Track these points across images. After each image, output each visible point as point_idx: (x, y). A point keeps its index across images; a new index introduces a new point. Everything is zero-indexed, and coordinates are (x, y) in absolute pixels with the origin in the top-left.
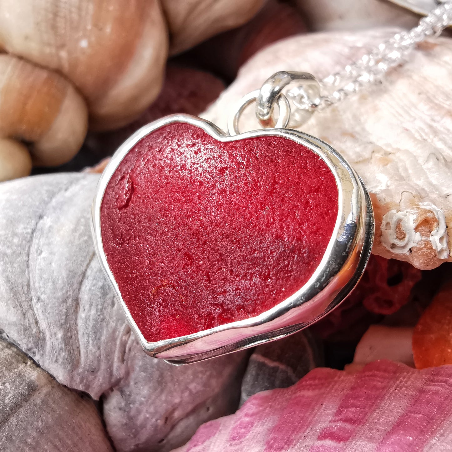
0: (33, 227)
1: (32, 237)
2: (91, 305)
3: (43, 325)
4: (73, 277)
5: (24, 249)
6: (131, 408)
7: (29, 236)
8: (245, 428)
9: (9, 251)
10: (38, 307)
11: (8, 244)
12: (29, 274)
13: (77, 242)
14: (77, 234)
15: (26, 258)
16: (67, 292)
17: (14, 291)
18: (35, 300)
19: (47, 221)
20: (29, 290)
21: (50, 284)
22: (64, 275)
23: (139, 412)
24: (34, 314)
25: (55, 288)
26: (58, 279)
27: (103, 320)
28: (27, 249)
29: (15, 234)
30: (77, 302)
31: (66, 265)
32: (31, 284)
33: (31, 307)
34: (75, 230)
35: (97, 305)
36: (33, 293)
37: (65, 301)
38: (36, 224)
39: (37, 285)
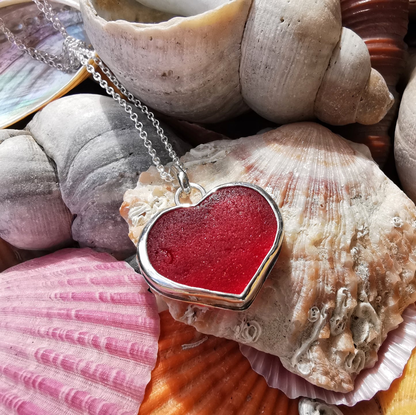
0: (93, 138)
1: (89, 141)
2: (87, 183)
3: (69, 175)
4: (88, 168)
5: (82, 144)
6: (81, 227)
7: (88, 140)
8: (105, 267)
9: (77, 140)
10: (71, 168)
11: (79, 137)
12: (77, 154)
13: (100, 156)
14: (104, 153)
15: (80, 148)
16: (83, 171)
17: (68, 156)
18: (72, 165)
19: (100, 138)
20: (73, 160)
21: (79, 164)
22: (86, 165)
23: (83, 231)
24: (69, 170)
25: (80, 167)
26: (83, 165)
27: (87, 191)
28: (83, 144)
29: (85, 136)
30: (84, 178)
31: (90, 162)
32: (75, 158)
33: (70, 166)
34: (104, 151)
35: (88, 185)
36: (73, 162)
37: (80, 174)
38: (95, 137)
39: (76, 160)
